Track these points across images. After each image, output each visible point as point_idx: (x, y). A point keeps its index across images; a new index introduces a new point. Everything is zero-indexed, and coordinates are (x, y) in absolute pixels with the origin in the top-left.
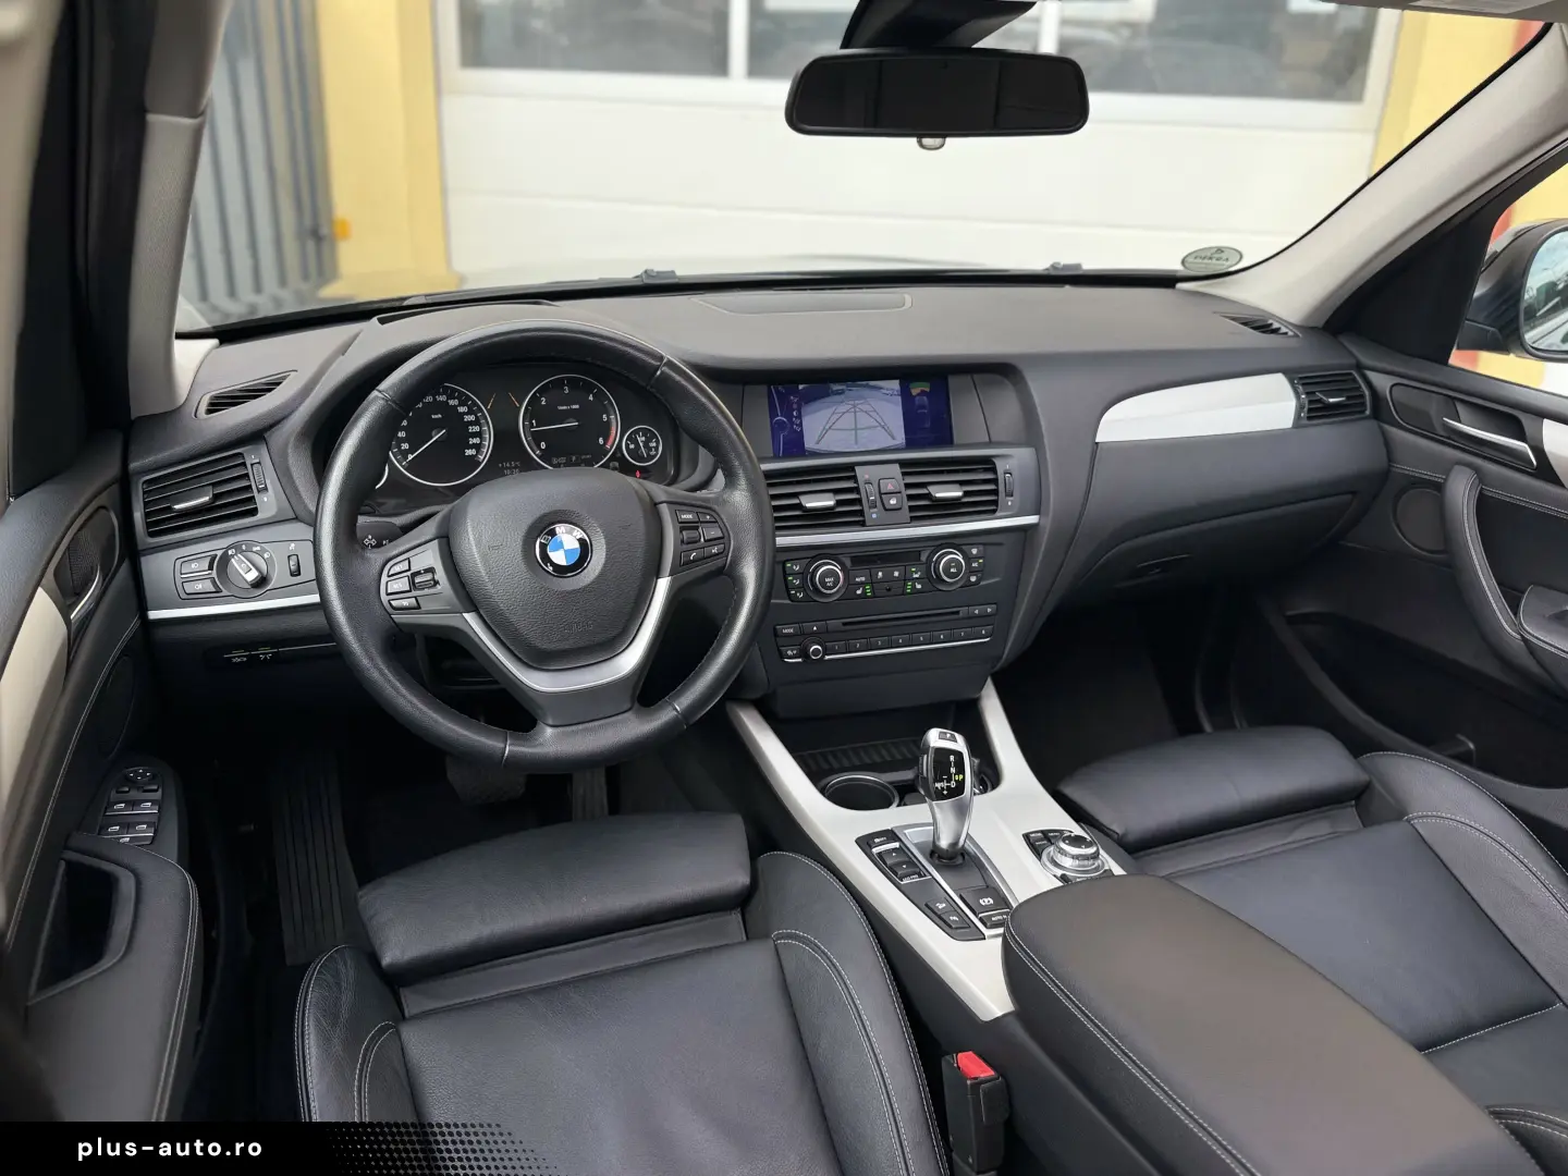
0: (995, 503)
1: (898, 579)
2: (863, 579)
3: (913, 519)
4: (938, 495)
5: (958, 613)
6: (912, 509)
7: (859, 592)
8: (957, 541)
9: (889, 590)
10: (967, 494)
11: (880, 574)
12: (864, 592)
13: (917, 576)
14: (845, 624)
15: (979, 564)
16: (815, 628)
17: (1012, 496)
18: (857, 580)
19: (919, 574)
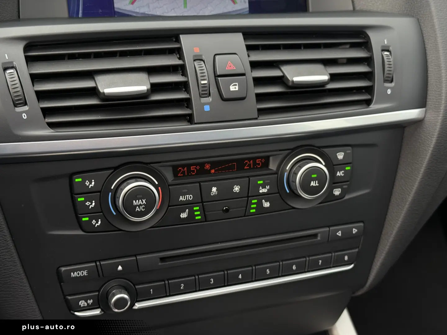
0: (369, 90)
1: (237, 196)
2: (190, 197)
3: (261, 112)
4: (297, 79)
5: (315, 236)
6: (260, 97)
7: (184, 215)
8: (317, 143)
9: (227, 211)
10: (334, 77)
11: (214, 189)
12: (191, 215)
13: (262, 191)
14: (163, 259)
15: (346, 172)
16: (120, 268)
17: (392, 81)
18: (181, 198)
19: (268, 187)
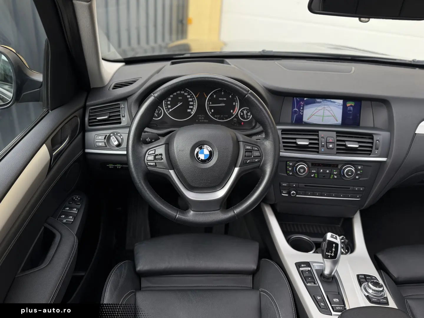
0: (371, 151)
1: (327, 173)
2: (315, 171)
3: (337, 153)
4: (349, 146)
5: (349, 188)
6: (338, 149)
7: (312, 176)
8: (352, 163)
9: (324, 177)
10: (360, 146)
11: (322, 170)
12: (314, 175)
13: (335, 173)
14: (305, 186)
15: (361, 172)
16: (294, 185)
17: (378, 149)
18: (313, 171)
19: (337, 172)
